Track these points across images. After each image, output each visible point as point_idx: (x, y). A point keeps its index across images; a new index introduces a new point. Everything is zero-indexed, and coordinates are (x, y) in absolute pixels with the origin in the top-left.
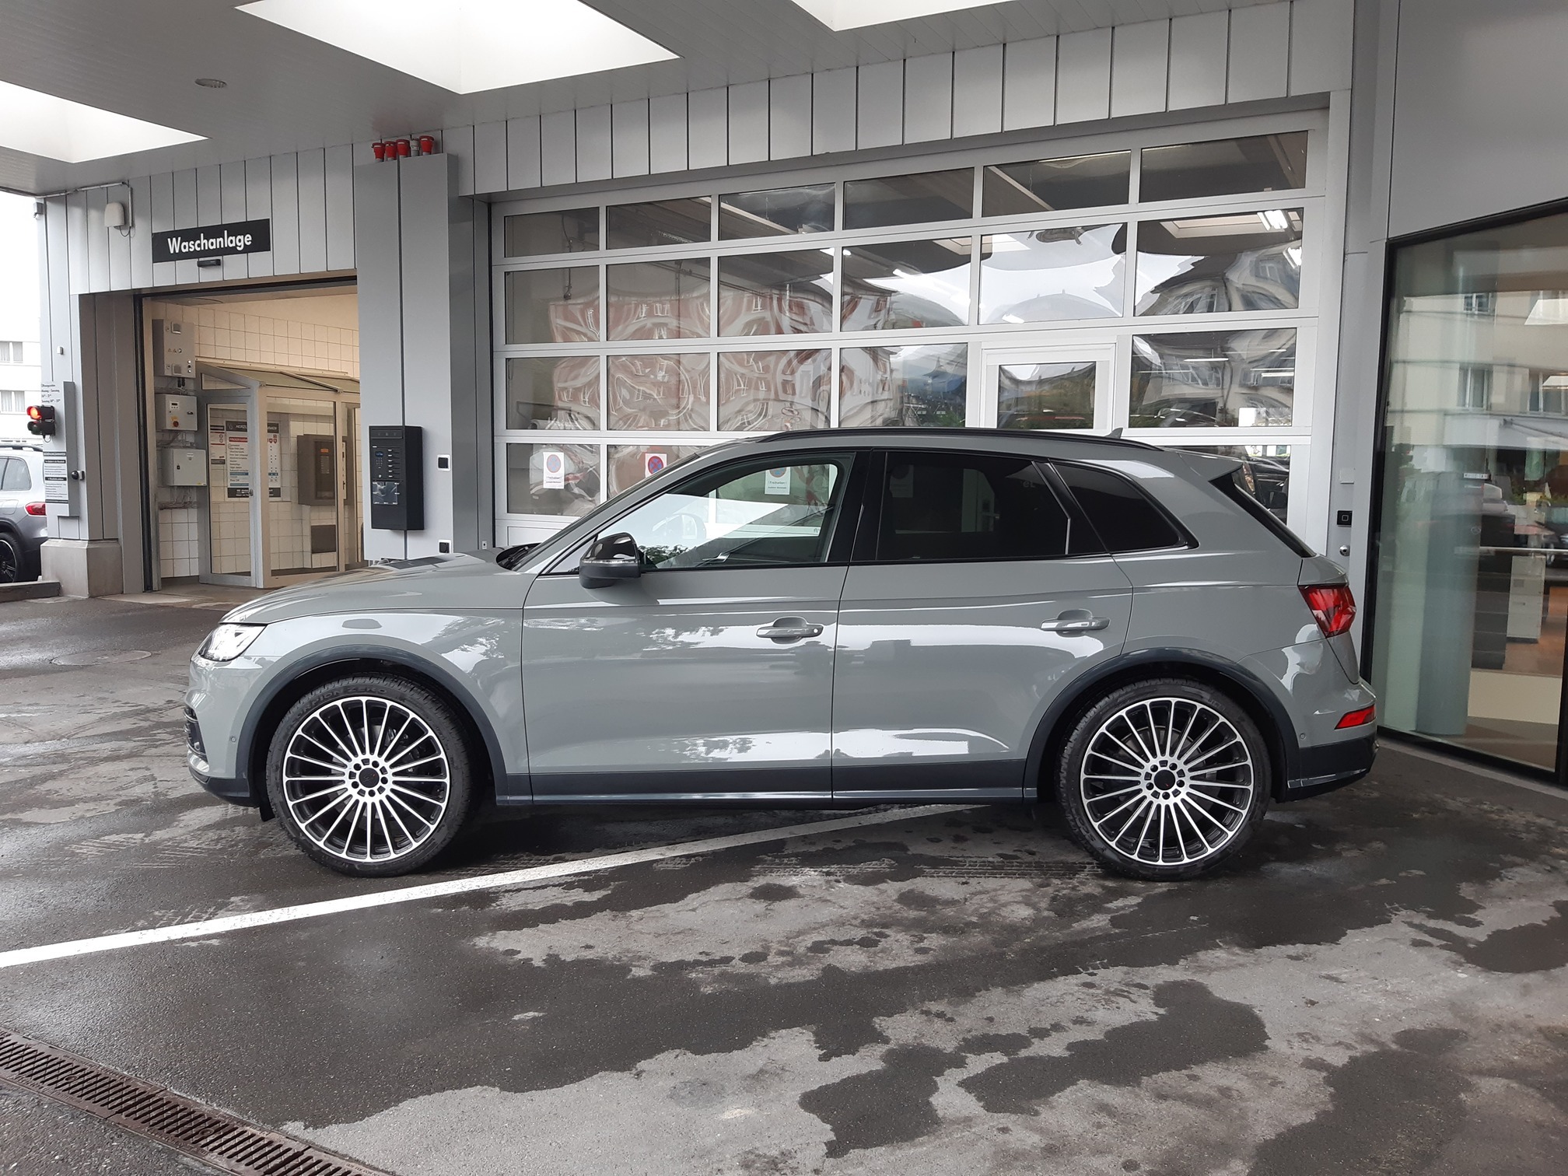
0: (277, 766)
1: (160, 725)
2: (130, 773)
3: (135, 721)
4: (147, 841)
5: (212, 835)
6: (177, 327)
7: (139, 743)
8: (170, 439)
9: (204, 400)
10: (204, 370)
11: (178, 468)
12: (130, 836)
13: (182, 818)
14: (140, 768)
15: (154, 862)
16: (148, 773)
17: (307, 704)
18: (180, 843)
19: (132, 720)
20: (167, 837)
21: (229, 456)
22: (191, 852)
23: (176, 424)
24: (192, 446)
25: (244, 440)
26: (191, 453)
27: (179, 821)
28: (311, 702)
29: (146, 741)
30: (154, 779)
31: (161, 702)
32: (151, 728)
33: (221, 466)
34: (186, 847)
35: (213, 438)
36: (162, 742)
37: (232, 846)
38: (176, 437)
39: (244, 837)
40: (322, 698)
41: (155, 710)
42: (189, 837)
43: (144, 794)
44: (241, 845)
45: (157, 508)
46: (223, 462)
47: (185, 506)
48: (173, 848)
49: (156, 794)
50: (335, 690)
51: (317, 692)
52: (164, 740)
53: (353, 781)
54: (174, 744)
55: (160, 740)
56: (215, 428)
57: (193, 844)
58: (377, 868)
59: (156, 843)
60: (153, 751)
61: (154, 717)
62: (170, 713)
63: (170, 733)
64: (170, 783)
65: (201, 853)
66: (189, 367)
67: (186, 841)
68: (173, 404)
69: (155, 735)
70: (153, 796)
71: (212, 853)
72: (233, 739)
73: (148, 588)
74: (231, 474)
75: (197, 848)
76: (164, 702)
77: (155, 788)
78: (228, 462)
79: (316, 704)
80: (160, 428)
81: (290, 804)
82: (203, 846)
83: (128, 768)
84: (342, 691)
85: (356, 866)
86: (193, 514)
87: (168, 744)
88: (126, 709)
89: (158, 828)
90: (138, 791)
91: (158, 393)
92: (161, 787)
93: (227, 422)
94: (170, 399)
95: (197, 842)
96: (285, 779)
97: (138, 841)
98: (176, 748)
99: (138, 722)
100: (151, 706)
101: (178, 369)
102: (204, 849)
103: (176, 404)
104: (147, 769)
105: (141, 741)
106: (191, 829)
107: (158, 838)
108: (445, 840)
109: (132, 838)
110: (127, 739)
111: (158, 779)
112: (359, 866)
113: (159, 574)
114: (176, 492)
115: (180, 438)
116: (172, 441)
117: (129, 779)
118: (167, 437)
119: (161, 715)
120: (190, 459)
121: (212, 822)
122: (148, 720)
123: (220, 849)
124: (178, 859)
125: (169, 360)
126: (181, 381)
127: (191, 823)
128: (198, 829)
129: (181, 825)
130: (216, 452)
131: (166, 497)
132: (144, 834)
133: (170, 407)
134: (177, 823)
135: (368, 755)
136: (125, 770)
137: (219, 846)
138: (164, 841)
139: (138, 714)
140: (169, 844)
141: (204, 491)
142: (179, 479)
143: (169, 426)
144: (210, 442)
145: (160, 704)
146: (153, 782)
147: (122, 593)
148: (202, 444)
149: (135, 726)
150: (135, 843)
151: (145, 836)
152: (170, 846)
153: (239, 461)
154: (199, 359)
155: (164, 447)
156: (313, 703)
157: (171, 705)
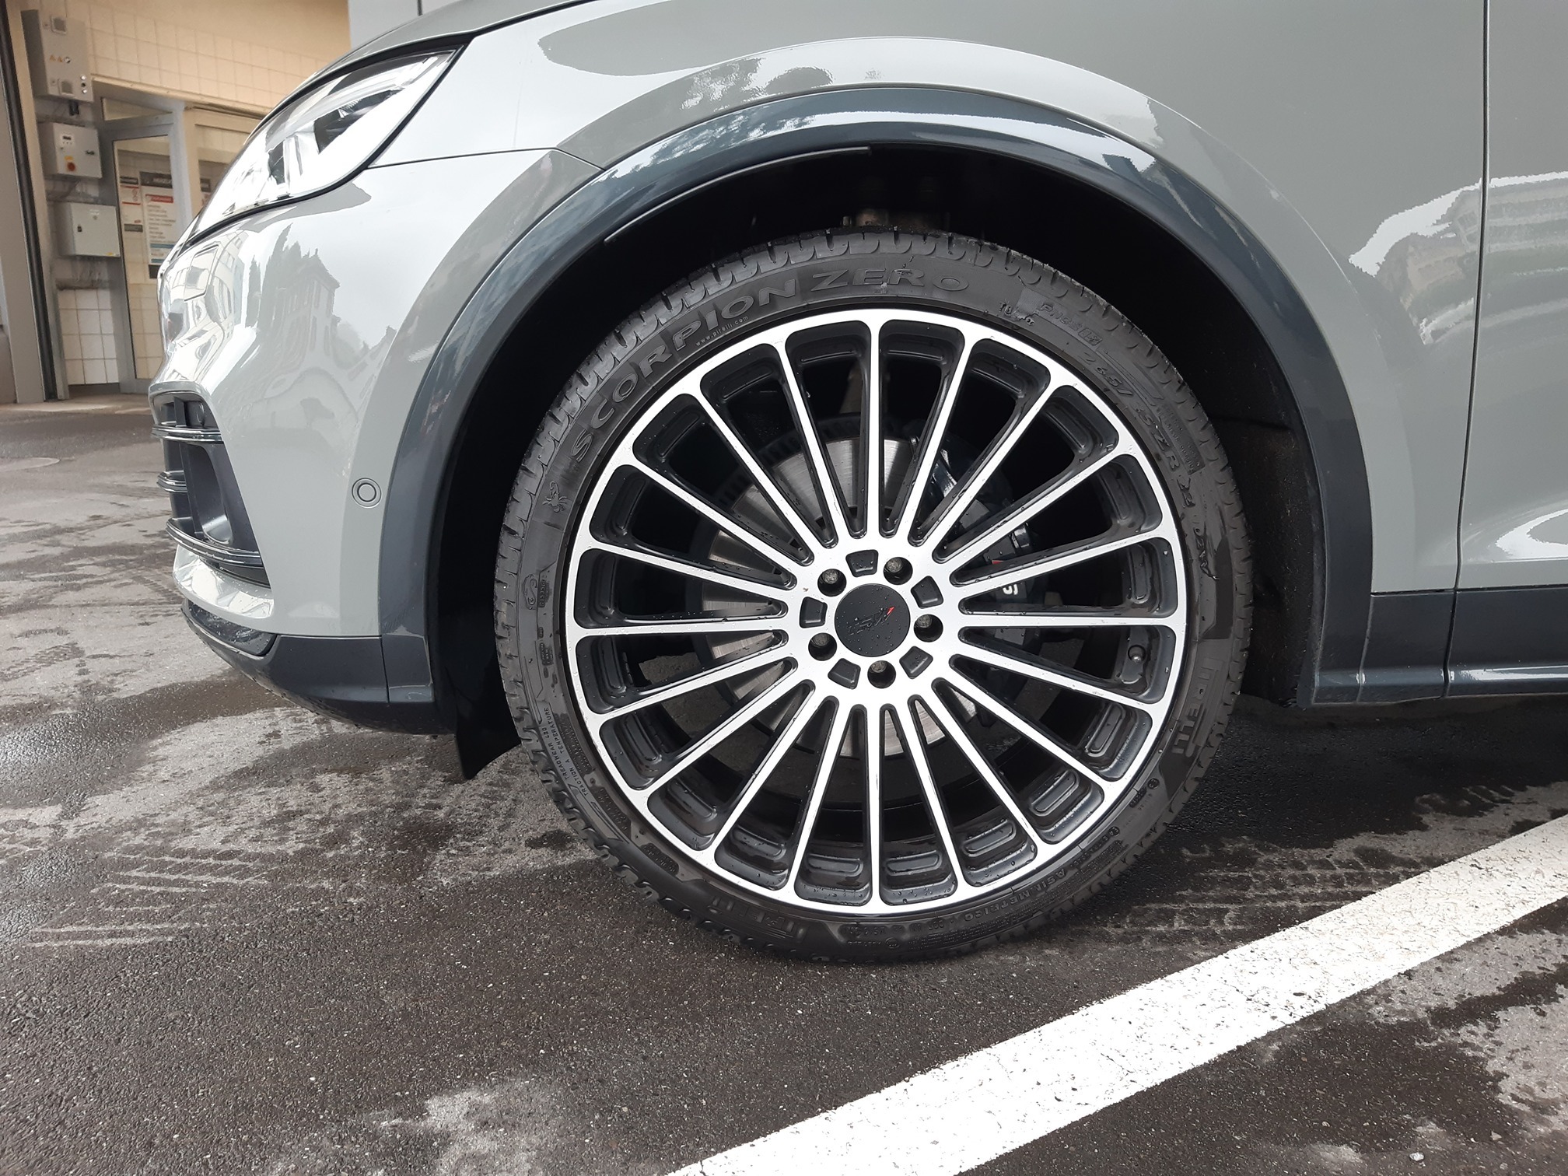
0: (542, 587)
1: (79, 552)
2: (23, 642)
3: (34, 547)
4: (70, 834)
5: (258, 802)
6: (59, 25)
7: (40, 584)
8: (64, 188)
9: (108, 136)
10: (105, 93)
11: (80, 229)
12: (21, 814)
13: (161, 752)
14: (46, 631)
15: (100, 918)
16: (62, 641)
17: (651, 344)
18: (169, 836)
19: (30, 546)
20: (127, 813)
21: (147, 222)
22: (211, 869)
23: (71, 167)
24: (96, 202)
25: (170, 200)
26: (95, 211)
27: (154, 761)
28: (667, 337)
29: (57, 579)
30: (75, 651)
31: (79, 518)
32: (65, 557)
33: (136, 234)
34: (193, 853)
35: (125, 194)
36: (90, 580)
37: (332, 842)
38: (72, 188)
39: (353, 808)
40: (711, 319)
41: (70, 530)
42: (193, 814)
43: (56, 689)
44: (357, 837)
45: (55, 287)
46: (140, 229)
47: (93, 286)
48: (156, 856)
49: (87, 689)
50: (761, 284)
51: (694, 297)
52: (92, 576)
53: (813, 632)
54: (113, 584)
55: (86, 576)
56: (126, 180)
57: (210, 837)
58: (906, 937)
59: (98, 840)
60: (71, 596)
61: (66, 540)
62: (98, 533)
63: (104, 565)
64: (117, 660)
65: (245, 872)
66: (84, 85)
67: (185, 829)
68: (65, 138)
69: (73, 568)
70: (77, 695)
71: (280, 868)
72: (366, 492)
73: (51, 396)
74: (153, 246)
75: (229, 855)
76: (86, 518)
77: (81, 673)
78: (147, 229)
79: (690, 342)
80: (50, 175)
81: (594, 722)
82: (243, 844)
83: (17, 632)
84: (790, 287)
85: (834, 930)
86: (105, 297)
87: (101, 582)
88: (18, 529)
89: (98, 784)
90: (42, 683)
91: (42, 123)
92: (98, 670)
93: (142, 173)
94: (60, 131)
95: (221, 832)
96: (575, 633)
97: (44, 834)
98: (119, 590)
99: (40, 548)
100: (62, 524)
101: (67, 87)
102: (249, 857)
103: (69, 139)
104: (61, 632)
105: (45, 579)
106: (192, 785)
107: (101, 820)
108: (1153, 830)
109: (26, 824)
110: (18, 577)
111: (88, 653)
112: (842, 931)
113: (65, 378)
114: (79, 265)
115: (78, 189)
116: (67, 194)
117: (20, 655)
118: (60, 187)
119: (83, 537)
120: (95, 218)
121: (248, 761)
122: (59, 545)
123: (301, 855)
124: (178, 902)
125: (54, 73)
126: (74, 106)
127: (188, 765)
128: (215, 786)
129: (163, 774)
130: (130, 215)
131: (66, 272)
132: (59, 809)
133: (60, 141)
134: (149, 768)
135: (872, 539)
136: (12, 635)
137: (292, 846)
138: (120, 830)
139: (39, 537)
140: (138, 840)
141: (117, 263)
142: (82, 246)
143: (62, 169)
144: (122, 200)
145: (80, 521)
146: (76, 661)
147: (15, 402)
148: (110, 199)
149: (33, 555)
150: (34, 842)
151: (64, 816)
152: (139, 848)
153: (161, 229)
154: (97, 79)
155: (57, 202)
156: (678, 340)
157: (98, 522)
